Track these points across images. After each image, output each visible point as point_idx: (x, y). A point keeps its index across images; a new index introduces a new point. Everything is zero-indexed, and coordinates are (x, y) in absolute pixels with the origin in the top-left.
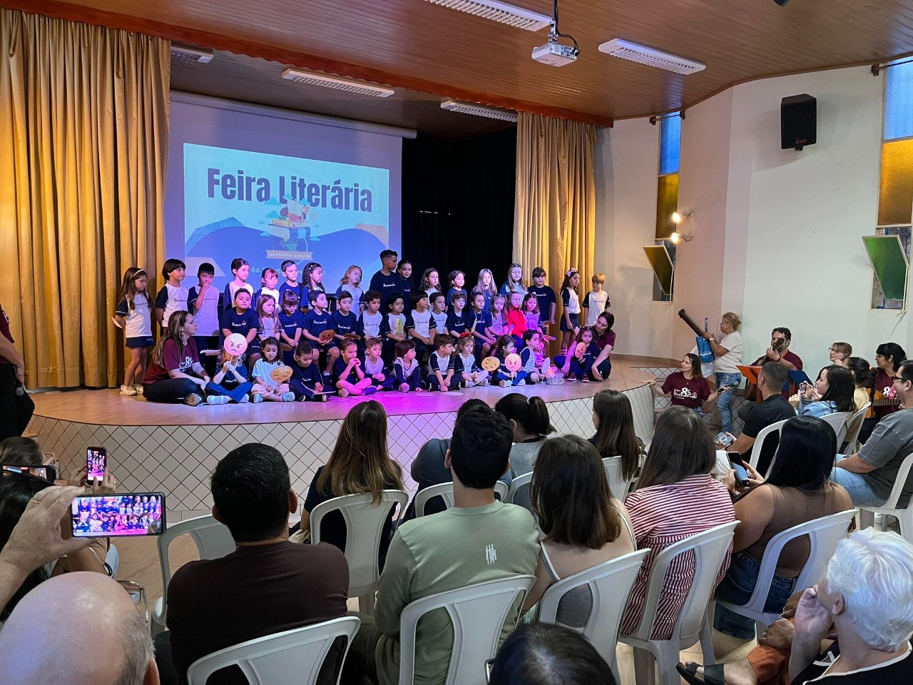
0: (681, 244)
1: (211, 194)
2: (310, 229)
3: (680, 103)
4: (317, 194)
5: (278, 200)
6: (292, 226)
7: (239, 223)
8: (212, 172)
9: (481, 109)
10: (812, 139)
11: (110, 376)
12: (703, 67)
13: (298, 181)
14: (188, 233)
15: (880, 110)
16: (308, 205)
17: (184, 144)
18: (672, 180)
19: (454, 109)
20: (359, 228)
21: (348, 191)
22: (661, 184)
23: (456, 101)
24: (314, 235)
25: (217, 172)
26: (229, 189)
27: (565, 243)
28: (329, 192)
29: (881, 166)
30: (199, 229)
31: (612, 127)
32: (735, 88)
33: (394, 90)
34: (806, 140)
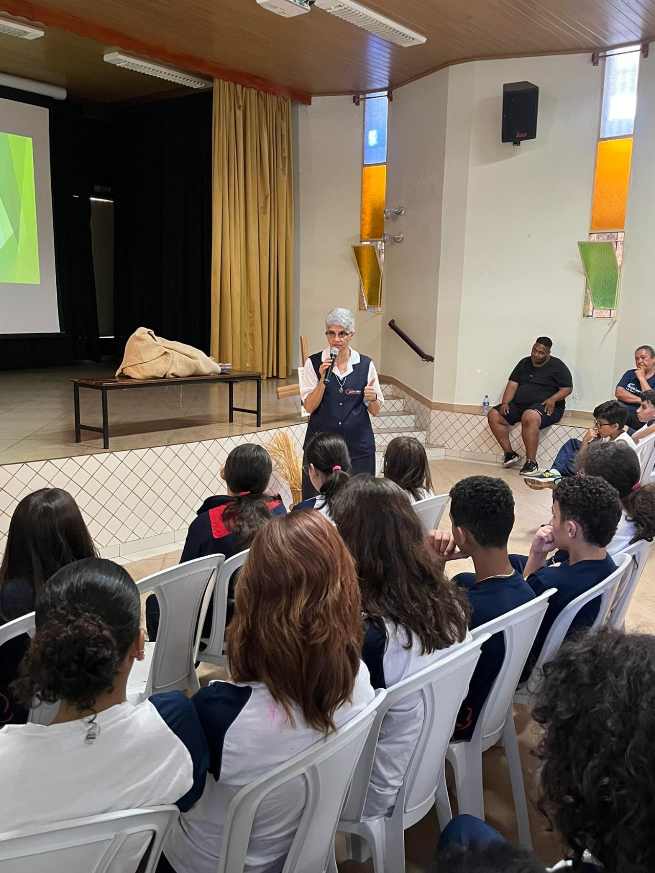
3: (387, 82)
10: (532, 134)
12: (423, 39)
22: (366, 175)
23: (125, 54)
31: (310, 104)
32: (451, 67)
33: (44, 30)
34: (526, 134)
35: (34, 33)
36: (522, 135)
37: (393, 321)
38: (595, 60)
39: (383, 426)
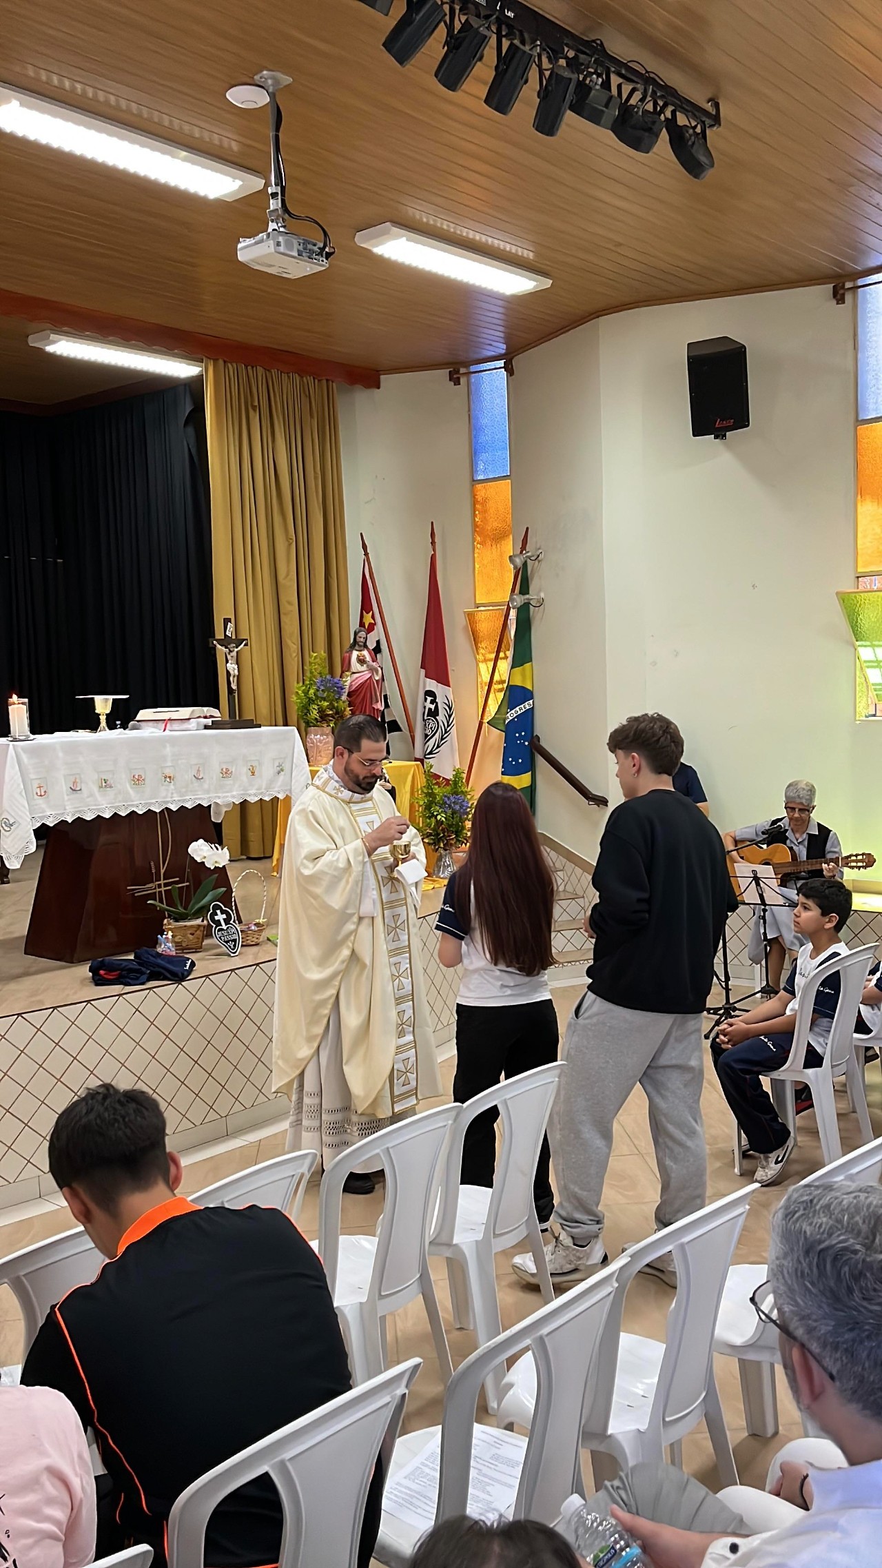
3: (504, 347)
10: (742, 421)
12: (546, 283)
15: (851, 367)
29: (857, 467)
31: (379, 388)
32: (601, 319)
34: (732, 421)
37: (537, 738)
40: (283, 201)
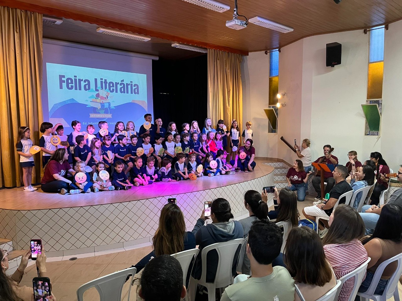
0: (281, 108)
1: (61, 87)
2: (110, 103)
3: (278, 45)
4: (113, 86)
5: (95, 90)
6: (101, 102)
7: (76, 101)
8: (61, 77)
9: (192, 47)
10: (339, 63)
11: (17, 181)
12: (292, 30)
13: (104, 81)
14: (50, 107)
15: (368, 49)
16: (109, 92)
17: (47, 63)
18: (275, 79)
19: (178, 47)
20: (133, 102)
21: (127, 85)
22: (271, 81)
23: (179, 43)
24: (113, 106)
25: (64, 76)
26: (70, 85)
27: (230, 108)
28: (119, 86)
29: (368, 74)
30: (56, 104)
31: (248, 55)
32: (304, 39)
33: (151, 38)
34: (337, 62)
35: (147, 39)
36: (335, 63)
37: (282, 137)
38: (365, 32)
39: (279, 180)
40: (237, 12)
